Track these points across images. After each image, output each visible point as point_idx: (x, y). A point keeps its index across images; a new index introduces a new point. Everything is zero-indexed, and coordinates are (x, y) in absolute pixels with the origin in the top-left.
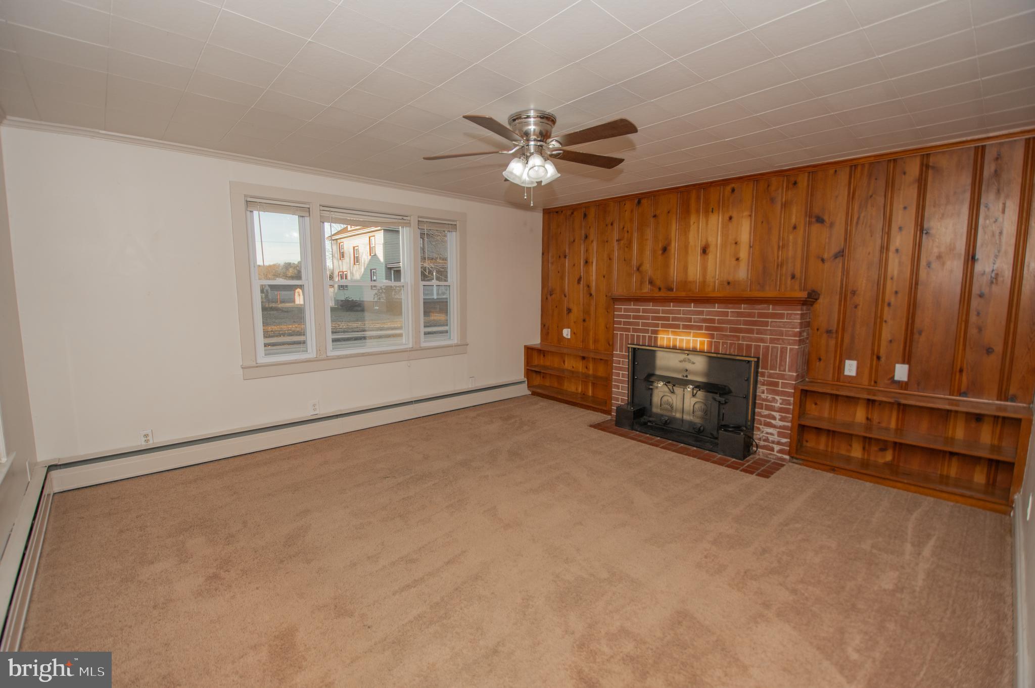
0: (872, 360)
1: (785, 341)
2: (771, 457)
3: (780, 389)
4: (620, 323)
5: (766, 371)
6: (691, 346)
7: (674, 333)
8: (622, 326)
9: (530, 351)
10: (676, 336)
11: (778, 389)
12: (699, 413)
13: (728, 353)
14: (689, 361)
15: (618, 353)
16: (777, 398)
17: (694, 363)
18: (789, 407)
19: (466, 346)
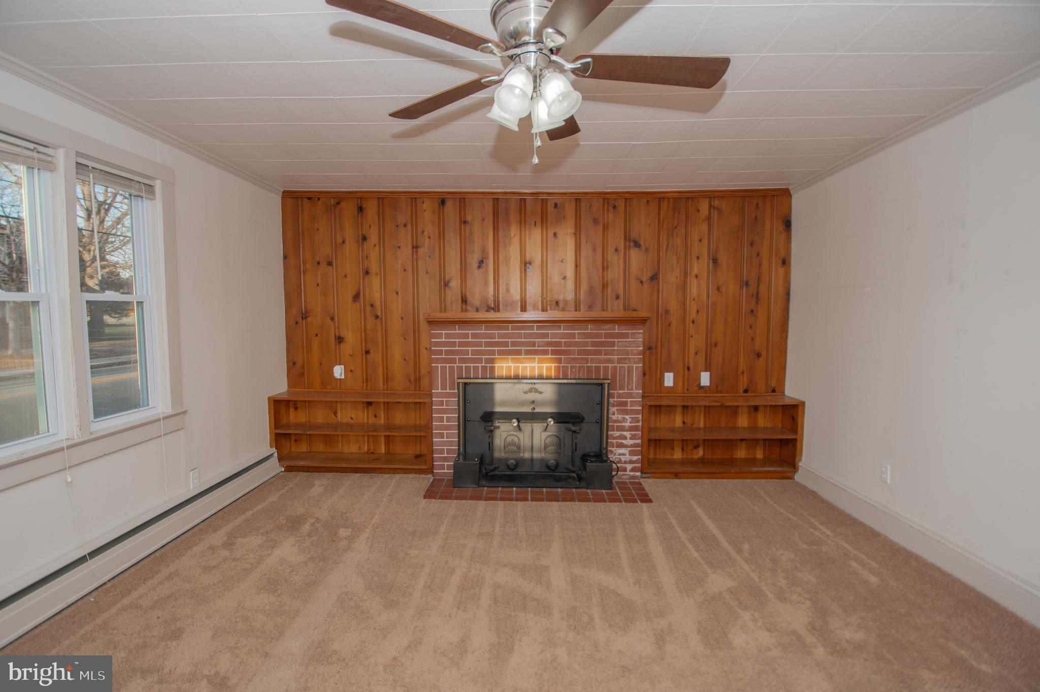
0: (684, 371)
1: (631, 360)
2: (625, 477)
3: (629, 408)
4: (440, 352)
5: (616, 392)
6: (536, 373)
7: (514, 360)
8: (444, 356)
9: (278, 406)
10: (518, 363)
11: (627, 408)
12: (551, 448)
13: (577, 377)
14: (536, 391)
15: (440, 391)
16: (627, 417)
17: (540, 393)
18: (637, 424)
19: (182, 416)
